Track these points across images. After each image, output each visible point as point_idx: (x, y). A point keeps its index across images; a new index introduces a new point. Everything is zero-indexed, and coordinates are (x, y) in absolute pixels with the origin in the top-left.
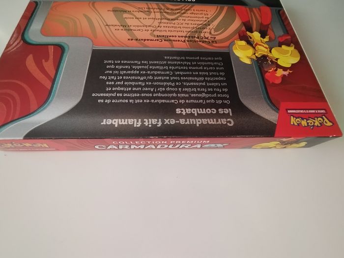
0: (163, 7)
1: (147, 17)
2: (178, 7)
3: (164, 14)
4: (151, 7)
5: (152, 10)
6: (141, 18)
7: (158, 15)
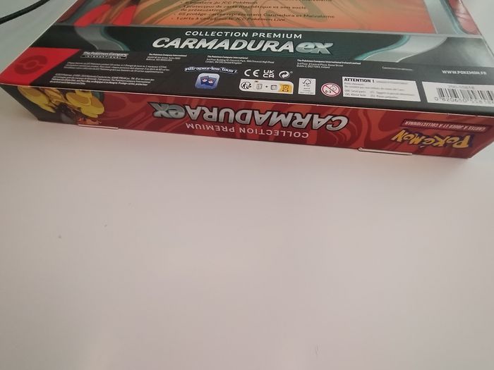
0: (245, 21)
1: (272, 9)
2: (221, 22)
3: (245, 13)
4: (265, 22)
5: (263, 17)
6: (282, 7)
7: (255, 11)
